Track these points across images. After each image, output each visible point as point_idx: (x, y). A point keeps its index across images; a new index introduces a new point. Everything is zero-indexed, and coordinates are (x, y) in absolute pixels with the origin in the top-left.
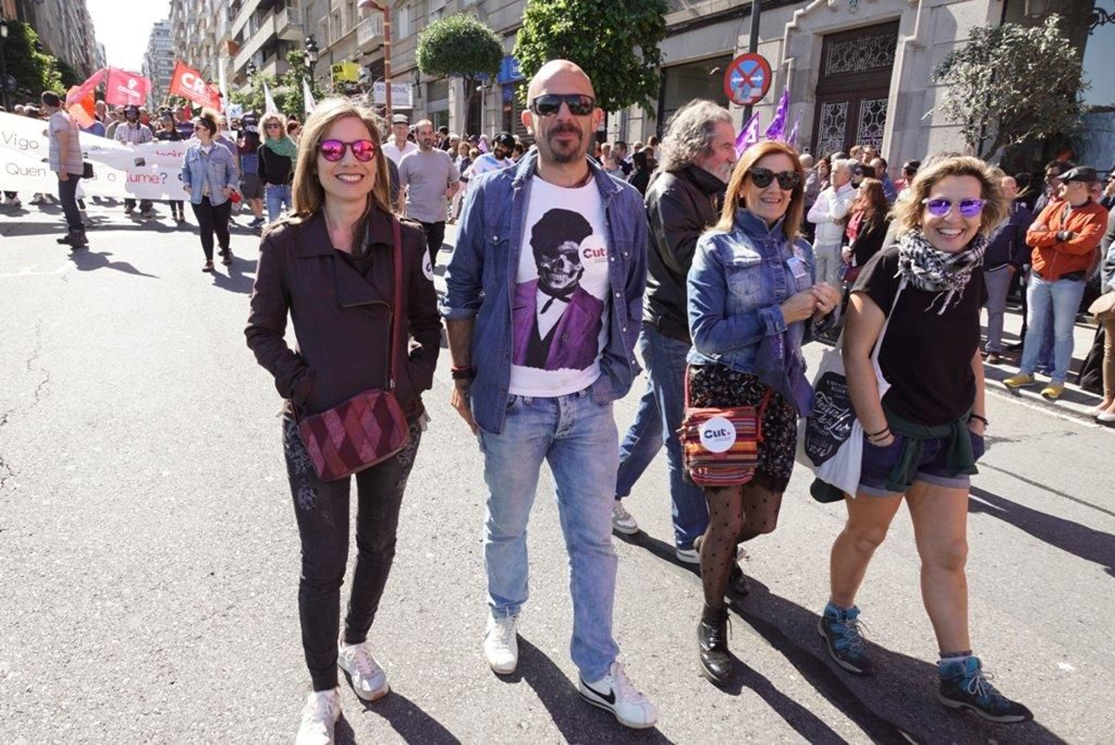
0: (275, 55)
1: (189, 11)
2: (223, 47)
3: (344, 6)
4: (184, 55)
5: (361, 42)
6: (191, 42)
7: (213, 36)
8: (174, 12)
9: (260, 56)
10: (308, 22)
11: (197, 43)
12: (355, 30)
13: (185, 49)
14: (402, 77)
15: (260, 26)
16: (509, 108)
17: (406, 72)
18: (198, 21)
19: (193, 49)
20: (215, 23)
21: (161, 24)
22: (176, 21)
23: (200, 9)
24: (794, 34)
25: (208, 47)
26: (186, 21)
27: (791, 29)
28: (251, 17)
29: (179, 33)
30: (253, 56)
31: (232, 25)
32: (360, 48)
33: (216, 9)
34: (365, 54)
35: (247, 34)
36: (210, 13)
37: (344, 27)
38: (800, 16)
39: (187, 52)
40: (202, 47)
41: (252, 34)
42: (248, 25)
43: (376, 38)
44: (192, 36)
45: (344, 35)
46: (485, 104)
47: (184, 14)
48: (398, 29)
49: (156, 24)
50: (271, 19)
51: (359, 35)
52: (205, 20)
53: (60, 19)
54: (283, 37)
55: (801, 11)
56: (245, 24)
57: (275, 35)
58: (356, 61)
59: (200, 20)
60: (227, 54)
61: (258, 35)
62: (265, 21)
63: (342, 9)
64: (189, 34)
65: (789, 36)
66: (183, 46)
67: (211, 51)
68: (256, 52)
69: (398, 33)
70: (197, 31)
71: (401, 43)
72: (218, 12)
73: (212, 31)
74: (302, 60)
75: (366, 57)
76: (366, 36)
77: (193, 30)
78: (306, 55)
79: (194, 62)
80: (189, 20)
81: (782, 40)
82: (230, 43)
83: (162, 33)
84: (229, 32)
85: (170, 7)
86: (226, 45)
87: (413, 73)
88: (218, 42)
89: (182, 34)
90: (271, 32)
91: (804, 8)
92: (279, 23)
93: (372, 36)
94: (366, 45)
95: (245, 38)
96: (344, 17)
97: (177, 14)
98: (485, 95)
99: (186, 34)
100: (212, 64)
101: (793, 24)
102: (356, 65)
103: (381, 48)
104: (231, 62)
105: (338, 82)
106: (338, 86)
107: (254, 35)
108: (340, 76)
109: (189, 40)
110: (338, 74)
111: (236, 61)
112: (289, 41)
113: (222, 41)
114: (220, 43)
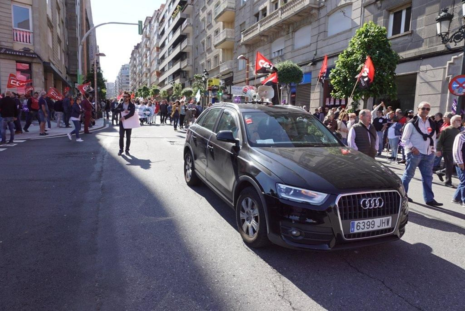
0: (179, 76)
1: (139, 61)
2: (154, 74)
3: (213, 58)
4: (135, 76)
5: (221, 71)
6: (139, 72)
7: (149, 70)
8: (132, 61)
9: (172, 77)
10: (195, 64)
11: (141, 72)
12: (219, 66)
13: (135, 74)
14: (240, 84)
15: (173, 66)
16: (294, 96)
17: (243, 82)
18: (142, 64)
19: (139, 74)
20: (151, 65)
21: (124, 66)
22: (132, 64)
23: (145, 60)
24: (451, 65)
25: (147, 74)
26: (137, 64)
27: (450, 64)
28: (169, 63)
29: (133, 69)
30: (168, 77)
31: (159, 66)
32: (220, 73)
33: (152, 60)
34: (222, 75)
35: (166, 69)
36: (149, 61)
37: (212, 65)
38: (455, 59)
39: (136, 76)
41: (169, 69)
42: (167, 65)
43: (229, 69)
45: (212, 69)
46: (283, 94)
47: (136, 62)
48: (238, 66)
49: (123, 66)
50: (179, 63)
51: (220, 68)
52: (146, 65)
54: (184, 70)
55: (456, 57)
56: (166, 66)
57: (180, 69)
58: (218, 78)
59: (144, 64)
60: (156, 76)
61: (172, 69)
62: (176, 64)
63: (211, 59)
64: (138, 69)
65: (449, 67)
66: (135, 73)
67: (148, 75)
68: (171, 75)
69: (238, 67)
70: (142, 68)
71: (240, 71)
72: (153, 61)
73: (149, 68)
74: (201, 78)
75: (223, 76)
76: (224, 69)
77: (140, 68)
78: (203, 76)
79: (139, 79)
80: (139, 64)
81: (445, 68)
82: (157, 72)
83: (125, 69)
84: (157, 69)
86: (155, 73)
87: (245, 82)
88: (151, 72)
89: (135, 69)
90: (179, 68)
91: (457, 55)
92: (182, 65)
93: (227, 69)
94: (224, 72)
95: (165, 70)
96: (212, 62)
97: (133, 62)
98: (283, 90)
99: (136, 69)
100: (148, 79)
101: (452, 61)
102: (218, 79)
103: (231, 73)
104: (158, 79)
105: (211, 86)
106: (210, 87)
107: (170, 69)
108: (211, 84)
109: (138, 71)
110: (211, 83)
111: (160, 79)
112: (186, 71)
113: (154, 71)
114: (153, 72)
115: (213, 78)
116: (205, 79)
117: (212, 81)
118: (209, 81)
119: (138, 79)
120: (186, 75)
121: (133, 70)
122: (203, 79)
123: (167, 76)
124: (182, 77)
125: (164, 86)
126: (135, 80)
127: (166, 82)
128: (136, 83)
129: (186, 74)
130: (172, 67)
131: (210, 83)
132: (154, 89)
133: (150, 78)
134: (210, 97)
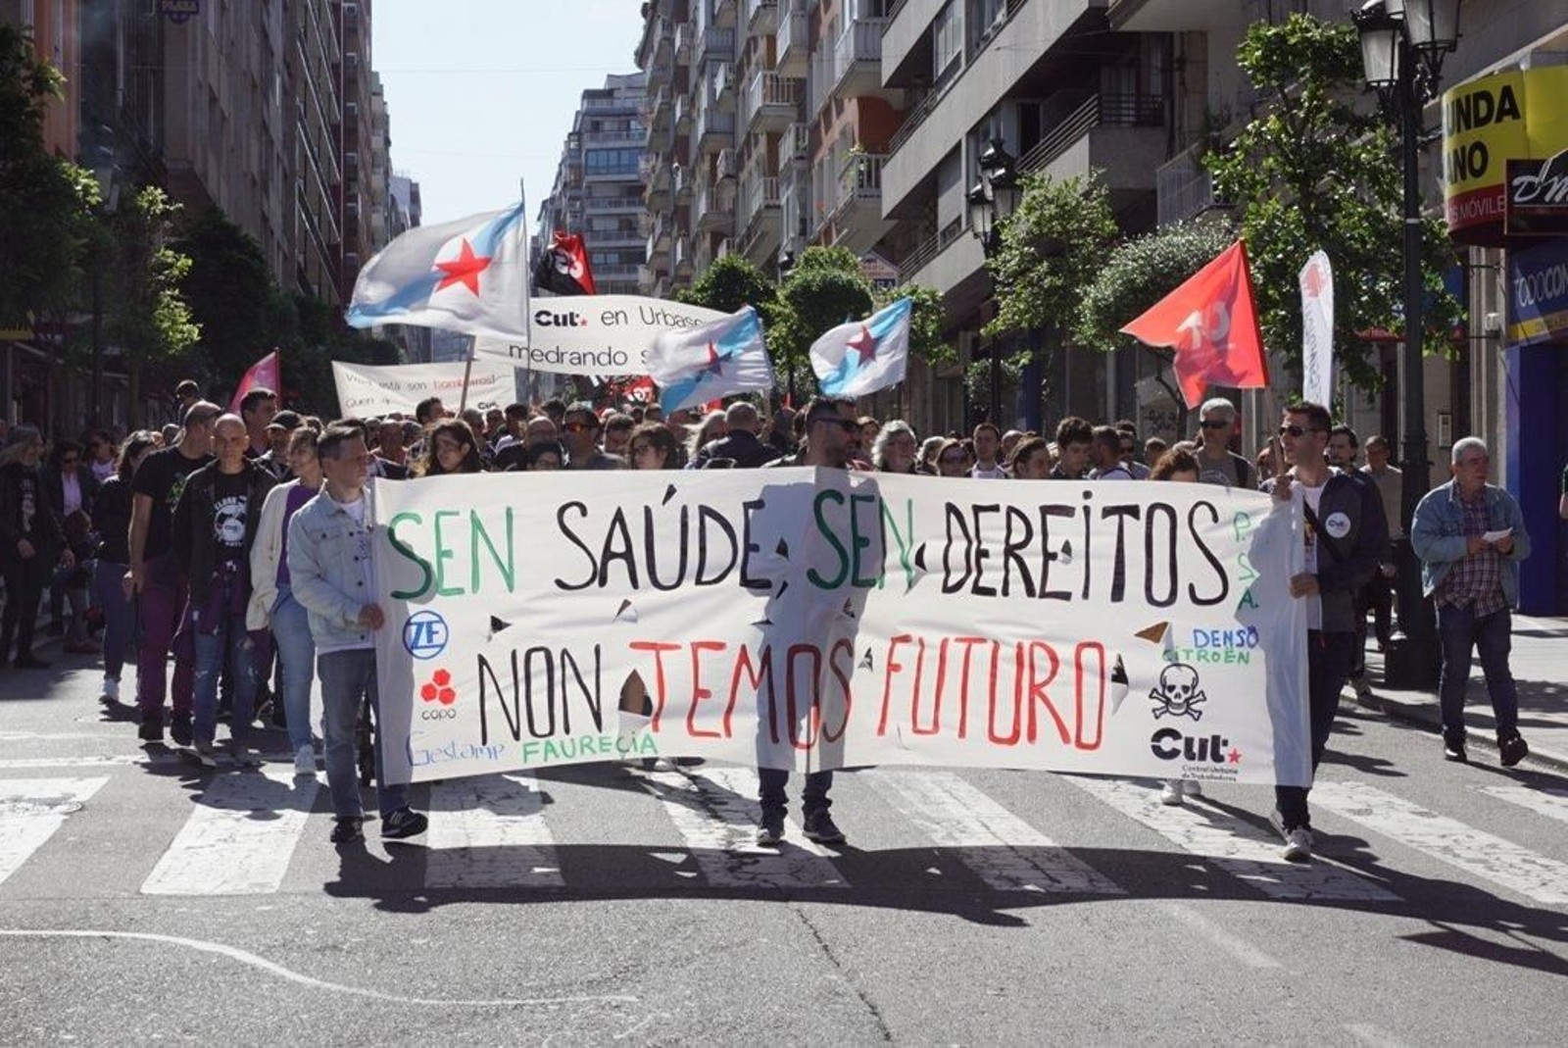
0: (1088, 109)
1: (713, 18)
2: (838, 125)
6: (707, 132)
7: (799, 90)
8: (659, 33)
9: (1008, 127)
11: (732, 133)
18: (741, 47)
19: (715, 157)
20: (811, 41)
21: (608, 94)
22: (660, 67)
25: (774, 139)
30: (974, 132)
31: (884, 29)
35: (951, 44)
40: (751, 139)
41: (978, 42)
44: (715, 104)
47: (690, 34)
49: (589, 95)
52: (772, 41)
53: (262, 89)
56: (941, 16)
59: (752, 42)
60: (857, 151)
61: (1003, 39)
64: (704, 102)
66: (679, 149)
67: (787, 149)
68: (993, 112)
70: (735, 87)
73: (796, 70)
77: (720, 85)
79: (714, 203)
80: (709, 51)
83: (608, 125)
84: (867, 58)
85: (642, 21)
86: (851, 110)
88: (817, 106)
89: (679, 110)
95: (943, 66)
99: (692, 102)
100: (787, 195)
104: (871, 180)
105: (1496, 175)
106: (1494, 191)
107: (987, 40)
108: (1501, 141)
109: (701, 127)
110: (1489, 134)
111: (886, 173)
112: (1164, 38)
113: (837, 102)
114: (827, 112)
115: (1522, 57)
116: (1409, 54)
117: (1509, 106)
118: (1467, 114)
119: (702, 208)
120: (1169, 92)
121: (661, 127)
122: (1380, 63)
123: (959, 132)
124: (1129, 115)
125: (932, 252)
126: (679, 216)
127: (951, 204)
128: (691, 249)
129: (1167, 71)
130: (1012, 13)
131: (1475, 134)
132: (806, 287)
133: (805, 176)
134: (1494, 336)
